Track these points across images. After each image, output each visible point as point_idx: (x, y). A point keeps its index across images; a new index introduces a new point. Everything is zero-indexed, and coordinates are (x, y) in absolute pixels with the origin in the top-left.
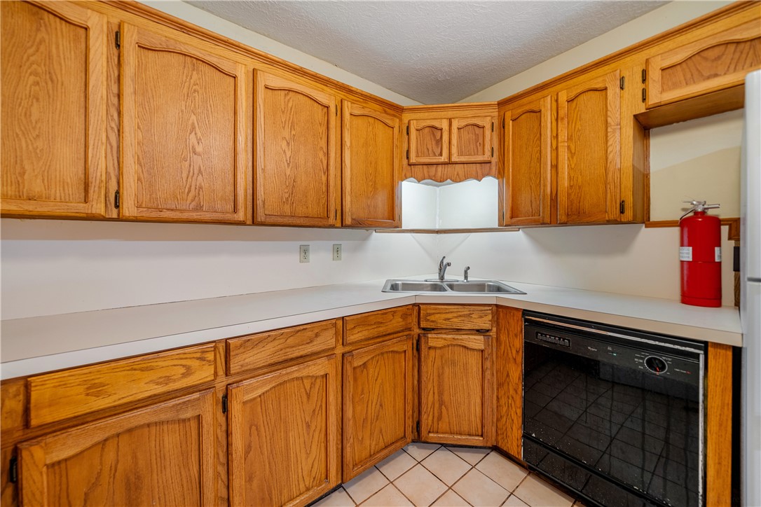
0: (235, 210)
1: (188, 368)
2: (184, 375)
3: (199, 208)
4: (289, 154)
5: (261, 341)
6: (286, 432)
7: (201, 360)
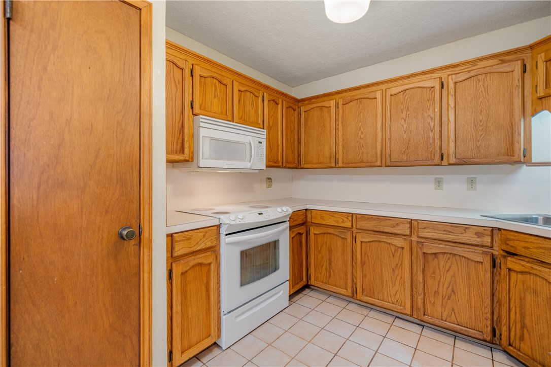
0: (377, 161)
2: (342, 222)
3: (362, 161)
4: (405, 126)
6: (382, 267)
7: (348, 219)
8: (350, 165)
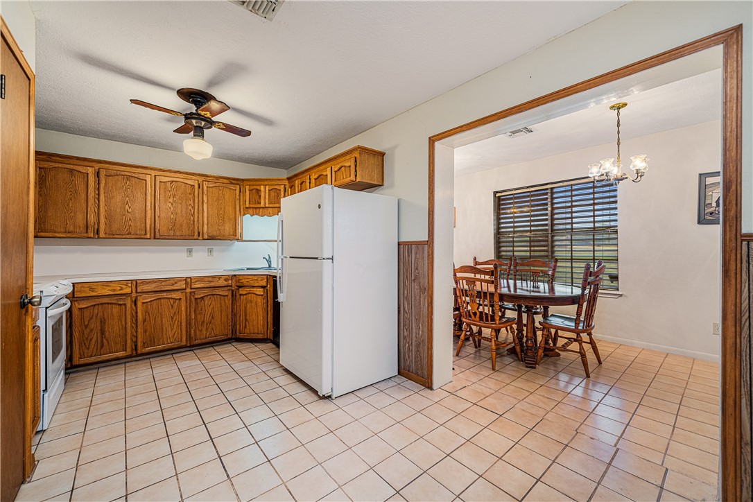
0: (146, 234)
1: (122, 288)
2: (120, 290)
3: (130, 233)
4: (172, 209)
5: (150, 282)
6: (162, 318)
7: (127, 285)
8: (116, 236)
